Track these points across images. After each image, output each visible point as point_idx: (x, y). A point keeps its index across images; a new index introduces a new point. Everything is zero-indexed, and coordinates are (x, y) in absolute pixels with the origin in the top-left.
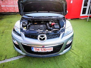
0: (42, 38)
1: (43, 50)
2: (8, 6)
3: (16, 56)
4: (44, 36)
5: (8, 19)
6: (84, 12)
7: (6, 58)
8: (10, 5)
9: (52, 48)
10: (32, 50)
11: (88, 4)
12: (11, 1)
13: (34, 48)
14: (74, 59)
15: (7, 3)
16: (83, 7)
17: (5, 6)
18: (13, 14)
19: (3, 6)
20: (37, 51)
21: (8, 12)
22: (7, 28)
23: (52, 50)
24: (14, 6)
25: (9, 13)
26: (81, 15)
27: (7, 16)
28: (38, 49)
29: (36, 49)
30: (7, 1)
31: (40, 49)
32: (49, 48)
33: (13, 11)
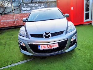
0: (47, 36)
1: (49, 47)
2: (7, 20)
3: (23, 60)
4: (49, 34)
5: (8, 33)
6: (87, 17)
7: (12, 63)
8: (9, 19)
9: (58, 44)
10: (39, 48)
11: (90, 9)
12: (11, 16)
13: (40, 46)
14: (82, 57)
15: (6, 18)
16: (85, 12)
17: (4, 20)
18: (13, 28)
19: (3, 21)
20: (44, 48)
21: (7, 26)
22: (9, 40)
23: (58, 47)
24: (13, 20)
25: (9, 28)
26: (85, 20)
27: (7, 30)
28: (44, 46)
29: (42, 47)
30: (6, 16)
31: (46, 46)
32: (54, 44)
33: (13, 25)
